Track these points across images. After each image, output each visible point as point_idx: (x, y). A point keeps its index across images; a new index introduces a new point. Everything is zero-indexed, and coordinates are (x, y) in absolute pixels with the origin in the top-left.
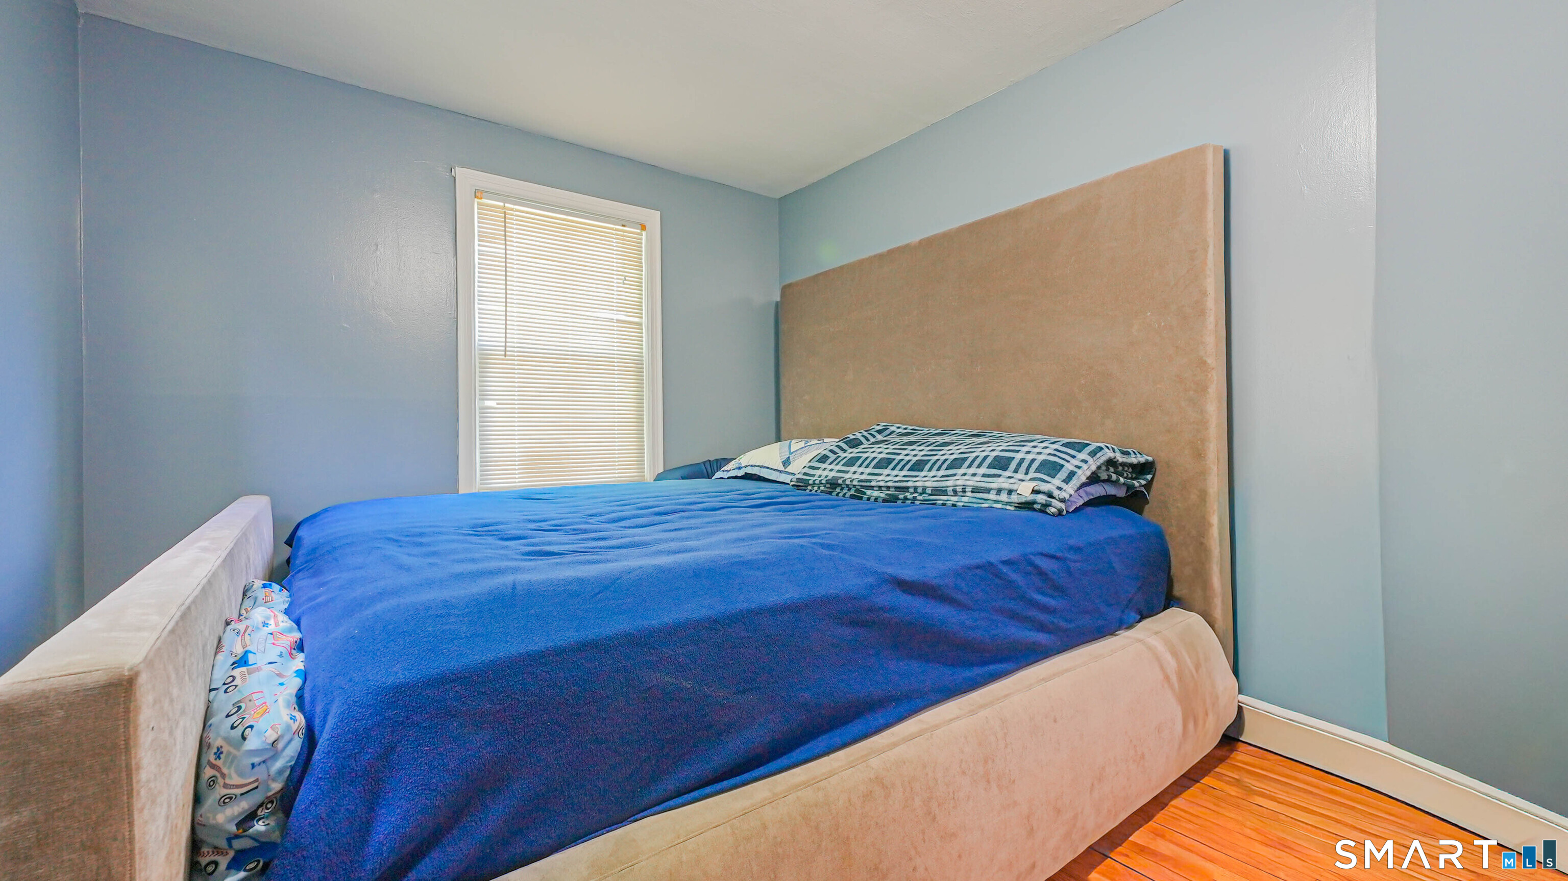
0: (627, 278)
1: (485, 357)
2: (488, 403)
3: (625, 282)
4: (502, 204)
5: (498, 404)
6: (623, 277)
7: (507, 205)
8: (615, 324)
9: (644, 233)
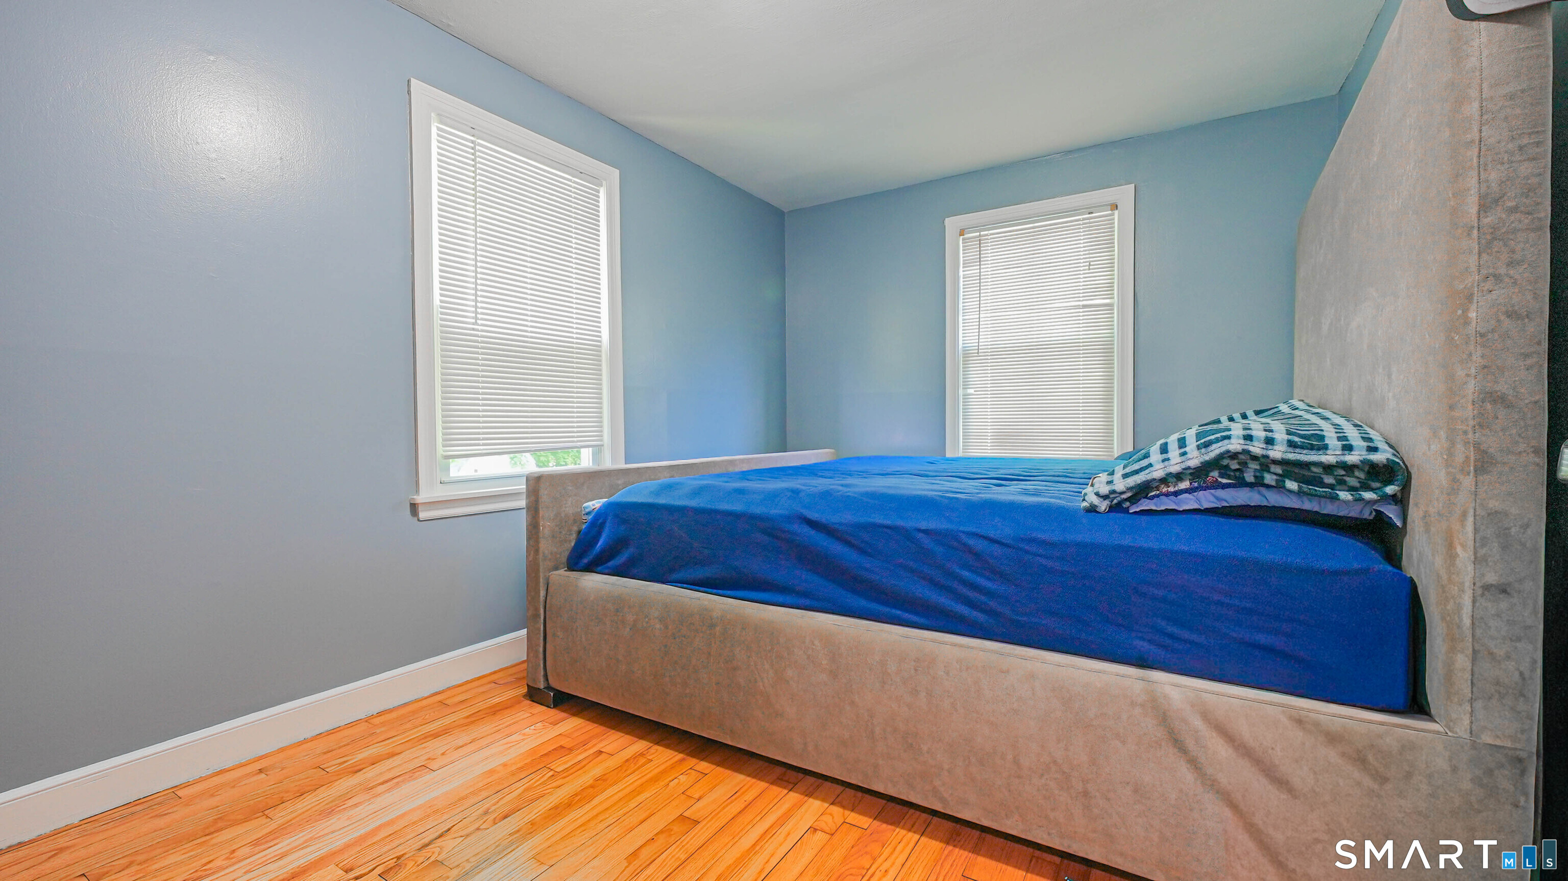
0: (1091, 263)
1: (966, 355)
2: (971, 391)
3: (1091, 267)
4: (978, 233)
5: (975, 391)
6: (1088, 264)
7: (982, 233)
8: (1081, 310)
9: (1116, 212)
